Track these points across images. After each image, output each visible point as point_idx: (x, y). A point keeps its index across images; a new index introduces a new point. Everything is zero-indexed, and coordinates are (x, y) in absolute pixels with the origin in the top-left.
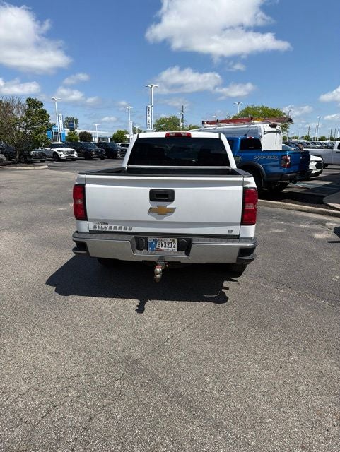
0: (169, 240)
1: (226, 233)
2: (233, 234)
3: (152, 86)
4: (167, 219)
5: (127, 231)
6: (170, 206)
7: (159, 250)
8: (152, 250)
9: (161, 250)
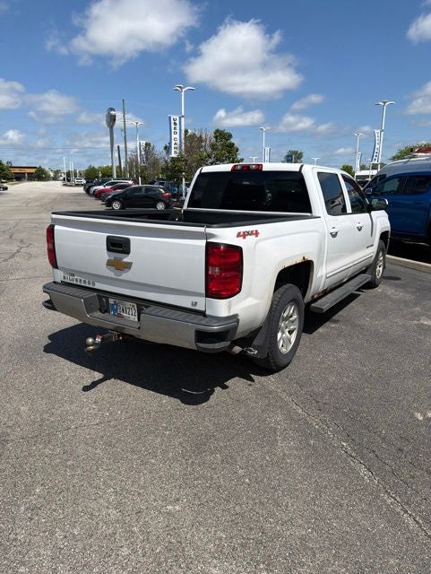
0: (129, 304)
1: (189, 306)
2: (197, 308)
3: (385, 103)
4: (125, 276)
5: (91, 286)
6: (127, 259)
7: (120, 316)
8: (114, 315)
9: (123, 317)
